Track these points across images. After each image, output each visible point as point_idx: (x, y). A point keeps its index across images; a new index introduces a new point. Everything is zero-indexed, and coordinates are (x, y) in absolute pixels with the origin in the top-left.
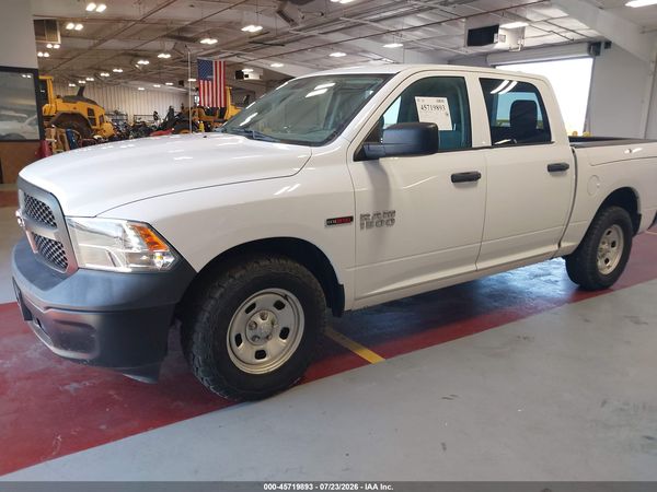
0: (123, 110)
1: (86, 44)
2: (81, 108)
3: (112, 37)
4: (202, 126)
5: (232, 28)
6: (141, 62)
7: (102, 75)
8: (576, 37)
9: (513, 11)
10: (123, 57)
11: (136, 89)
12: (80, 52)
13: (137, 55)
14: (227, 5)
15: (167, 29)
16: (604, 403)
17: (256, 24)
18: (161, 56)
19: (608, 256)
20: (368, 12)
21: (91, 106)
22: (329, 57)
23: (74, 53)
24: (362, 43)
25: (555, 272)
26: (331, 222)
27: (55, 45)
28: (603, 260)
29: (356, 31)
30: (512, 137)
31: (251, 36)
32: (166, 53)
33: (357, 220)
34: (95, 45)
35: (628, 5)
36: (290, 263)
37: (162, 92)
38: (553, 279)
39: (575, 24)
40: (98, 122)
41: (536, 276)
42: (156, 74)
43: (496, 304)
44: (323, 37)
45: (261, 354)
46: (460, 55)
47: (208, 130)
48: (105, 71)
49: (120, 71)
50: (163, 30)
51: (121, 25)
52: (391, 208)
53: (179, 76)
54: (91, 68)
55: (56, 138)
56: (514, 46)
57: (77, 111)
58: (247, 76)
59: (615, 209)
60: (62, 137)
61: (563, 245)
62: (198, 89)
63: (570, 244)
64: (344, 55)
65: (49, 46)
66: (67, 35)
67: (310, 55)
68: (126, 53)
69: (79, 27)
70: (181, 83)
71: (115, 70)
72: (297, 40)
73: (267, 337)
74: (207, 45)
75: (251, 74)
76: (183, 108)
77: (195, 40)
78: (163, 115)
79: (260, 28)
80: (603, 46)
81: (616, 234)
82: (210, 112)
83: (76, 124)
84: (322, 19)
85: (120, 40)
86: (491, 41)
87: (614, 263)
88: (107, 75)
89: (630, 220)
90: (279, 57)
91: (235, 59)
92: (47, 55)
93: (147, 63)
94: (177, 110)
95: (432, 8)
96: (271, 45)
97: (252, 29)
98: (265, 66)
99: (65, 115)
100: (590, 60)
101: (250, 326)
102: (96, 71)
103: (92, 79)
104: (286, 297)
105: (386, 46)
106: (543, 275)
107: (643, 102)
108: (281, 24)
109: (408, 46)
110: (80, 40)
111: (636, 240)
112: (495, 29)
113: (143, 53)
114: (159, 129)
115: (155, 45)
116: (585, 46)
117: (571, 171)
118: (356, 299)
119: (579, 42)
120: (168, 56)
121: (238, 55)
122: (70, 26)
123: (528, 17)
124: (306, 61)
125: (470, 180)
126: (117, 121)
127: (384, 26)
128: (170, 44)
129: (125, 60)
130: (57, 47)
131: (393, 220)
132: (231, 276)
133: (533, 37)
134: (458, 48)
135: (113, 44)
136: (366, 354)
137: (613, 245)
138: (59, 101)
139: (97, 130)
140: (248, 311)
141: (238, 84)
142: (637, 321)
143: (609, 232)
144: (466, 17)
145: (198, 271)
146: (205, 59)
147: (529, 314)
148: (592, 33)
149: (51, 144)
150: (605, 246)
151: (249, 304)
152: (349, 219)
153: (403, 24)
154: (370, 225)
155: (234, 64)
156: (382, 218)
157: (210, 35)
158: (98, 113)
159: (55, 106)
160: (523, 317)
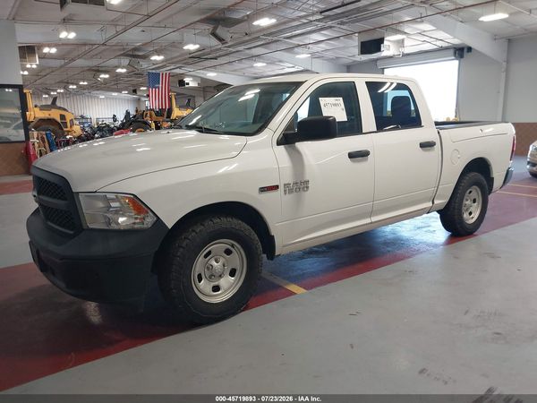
0: (87, 115)
1: (58, 63)
2: (55, 114)
3: (79, 57)
4: (153, 125)
5: (175, 46)
6: (103, 76)
7: (71, 87)
8: (444, 45)
9: (394, 27)
10: (88, 73)
11: (98, 98)
12: (53, 70)
13: (98, 71)
14: (171, 30)
15: (124, 49)
16: (467, 312)
17: (195, 44)
18: (119, 70)
19: (471, 209)
20: (282, 31)
21: (63, 113)
22: (252, 67)
23: (48, 71)
24: (278, 55)
25: (433, 224)
26: (263, 190)
27: (33, 64)
28: (467, 213)
29: (274, 46)
30: (397, 124)
31: (190, 52)
32: (123, 68)
33: (282, 188)
34: (66, 64)
35: (481, 19)
36: (235, 221)
37: (119, 99)
38: (431, 229)
39: (441, 35)
40: (69, 125)
41: (419, 228)
42: (115, 84)
43: (389, 249)
44: (247, 51)
45: (216, 288)
46: (355, 61)
47: (158, 128)
48: (73, 84)
49: (86, 83)
50: (120, 50)
51: (87, 48)
52: (307, 179)
53: (133, 85)
54: (61, 82)
55: (38, 139)
56: (396, 53)
57: (52, 117)
58: (188, 84)
59: (473, 174)
60: (43, 138)
61: (436, 202)
62: (148, 96)
63: (441, 202)
64: (265, 64)
65: (28, 66)
66: (43, 57)
67: (237, 66)
68: (90, 69)
69: (53, 50)
70: (135, 91)
71: (81, 83)
72: (226, 55)
73: (220, 276)
74: (155, 60)
75: (191, 83)
76: (137, 111)
77: (145, 57)
78: (121, 117)
79: (197, 47)
80: (465, 50)
81: (475, 192)
82: (160, 113)
83: (51, 127)
84: (247, 38)
85: (85, 59)
86: (379, 50)
87: (476, 215)
88: (75, 87)
89: (485, 182)
90: (213, 68)
91: (178, 71)
92: (26, 73)
93: (107, 76)
94: (133, 113)
95: (331, 27)
96: (207, 59)
97: (192, 47)
98: (202, 76)
99: (42, 120)
100: (456, 62)
101: (208, 268)
102: (65, 84)
103: (62, 91)
104: (233, 246)
105: (298, 56)
106: (424, 227)
107: (499, 92)
108: (214, 42)
109: (314, 56)
110: (53, 61)
111: (491, 197)
112: (381, 41)
113: (103, 69)
114: (119, 129)
115: (114, 62)
116: (452, 51)
117: (438, 146)
118: (284, 246)
119: (447, 48)
120: (124, 71)
121: (180, 68)
122: (46, 50)
123: (406, 31)
124: (235, 70)
125: (362, 156)
126: (83, 123)
127: (295, 41)
128: (126, 61)
129: (90, 75)
130: (34, 66)
131: (307, 187)
132: (194, 231)
133: (411, 46)
134: (354, 56)
135: (80, 62)
136: (293, 288)
137: (474, 201)
138: (37, 110)
139: (69, 131)
140: (206, 256)
141: (180, 90)
142: (493, 256)
143: (470, 192)
144: (359, 33)
145: (170, 227)
146: (154, 71)
147: (413, 255)
148: (456, 41)
149: (34, 144)
150: (468, 203)
151: (207, 251)
152: (276, 187)
153: (310, 39)
154: (291, 191)
155: (177, 75)
156: (300, 186)
157: (158, 52)
158: (69, 117)
159: (34, 114)
160: (409, 257)
